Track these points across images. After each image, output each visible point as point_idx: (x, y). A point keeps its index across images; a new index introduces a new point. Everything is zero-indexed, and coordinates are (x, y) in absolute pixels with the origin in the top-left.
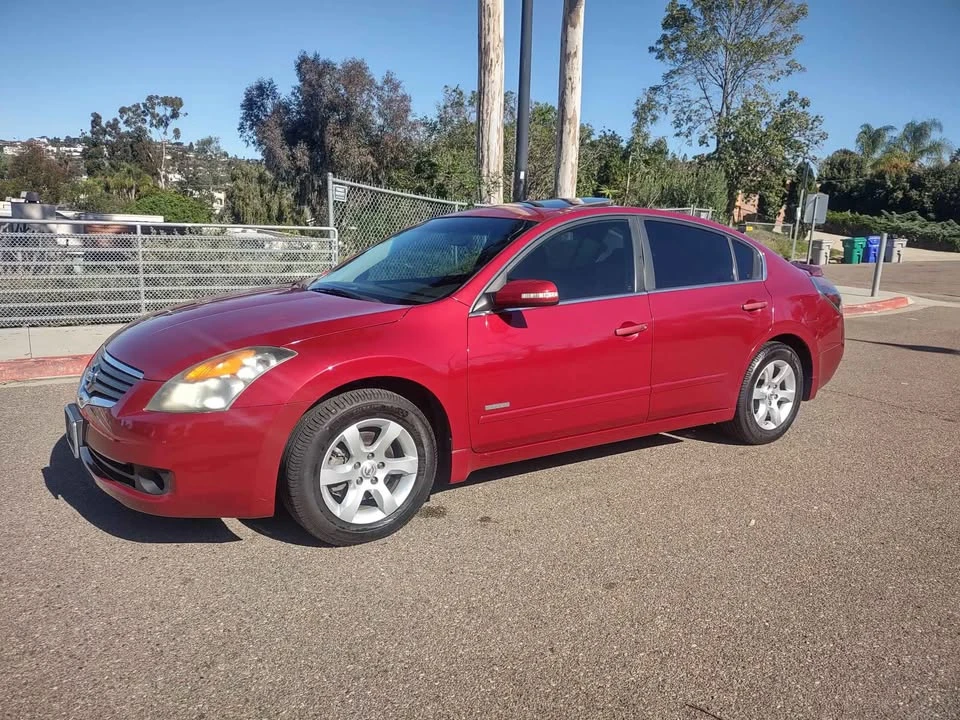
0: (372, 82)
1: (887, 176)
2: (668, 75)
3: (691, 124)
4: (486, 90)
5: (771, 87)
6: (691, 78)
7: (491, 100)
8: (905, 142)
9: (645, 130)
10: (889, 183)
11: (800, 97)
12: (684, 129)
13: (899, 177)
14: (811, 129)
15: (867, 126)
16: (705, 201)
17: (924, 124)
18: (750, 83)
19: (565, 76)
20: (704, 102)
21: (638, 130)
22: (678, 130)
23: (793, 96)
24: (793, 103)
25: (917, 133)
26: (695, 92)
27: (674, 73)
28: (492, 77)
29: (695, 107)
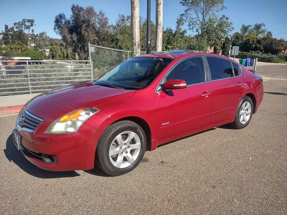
0: (95, 14)
1: (250, 40)
2: (186, 10)
3: (193, 25)
4: (134, 16)
5: (217, 14)
6: (193, 11)
7: (135, 19)
8: (254, 30)
9: (180, 27)
10: (251, 42)
11: (226, 17)
12: (191, 27)
13: (254, 40)
14: (229, 26)
15: (244, 25)
16: (201, 49)
17: (260, 25)
18: (210, 13)
19: (157, 11)
20: (197, 19)
21: (178, 27)
22: (189, 27)
23: (224, 16)
24: (224, 18)
25: (258, 27)
26: (194, 16)
27: (188, 10)
28: (136, 11)
29: (194, 20)
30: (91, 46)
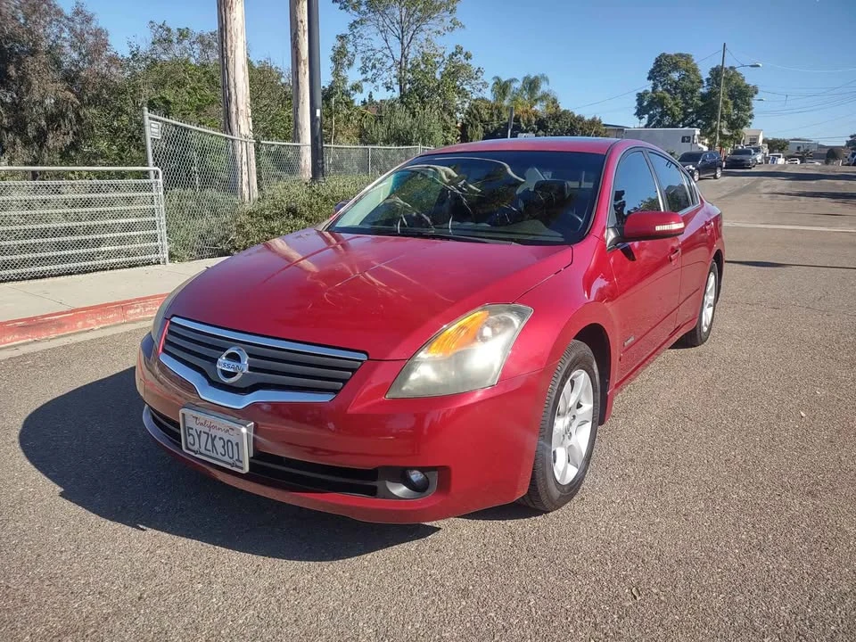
0: (59, 13)
1: (521, 120)
2: (352, 25)
3: (374, 71)
4: (229, 28)
5: (439, 41)
6: (374, 29)
7: (234, 38)
8: (525, 92)
9: (343, 74)
10: (523, 125)
11: (464, 51)
12: (369, 75)
13: (529, 121)
14: (476, 79)
15: (498, 78)
16: (427, 140)
17: (536, 78)
18: (421, 36)
19: (296, 18)
20: (387, 52)
21: (336, 74)
22: (364, 76)
23: (459, 50)
24: (459, 56)
25: (532, 85)
26: (378, 42)
27: (358, 23)
28: (233, 14)
29: (379, 56)
30: (150, 118)
